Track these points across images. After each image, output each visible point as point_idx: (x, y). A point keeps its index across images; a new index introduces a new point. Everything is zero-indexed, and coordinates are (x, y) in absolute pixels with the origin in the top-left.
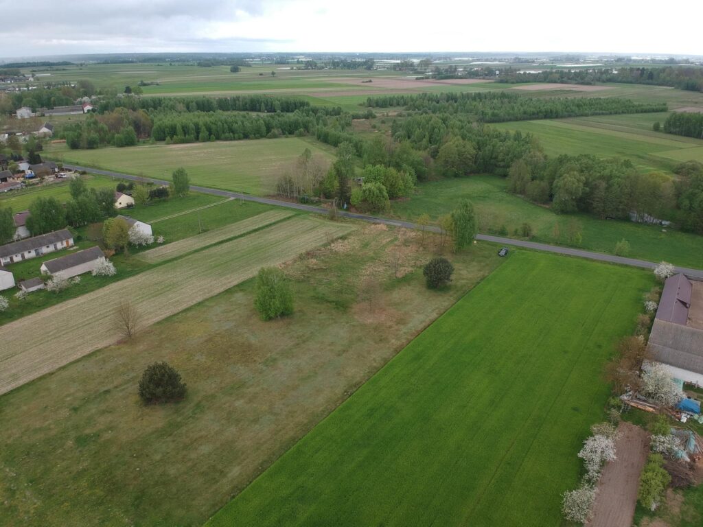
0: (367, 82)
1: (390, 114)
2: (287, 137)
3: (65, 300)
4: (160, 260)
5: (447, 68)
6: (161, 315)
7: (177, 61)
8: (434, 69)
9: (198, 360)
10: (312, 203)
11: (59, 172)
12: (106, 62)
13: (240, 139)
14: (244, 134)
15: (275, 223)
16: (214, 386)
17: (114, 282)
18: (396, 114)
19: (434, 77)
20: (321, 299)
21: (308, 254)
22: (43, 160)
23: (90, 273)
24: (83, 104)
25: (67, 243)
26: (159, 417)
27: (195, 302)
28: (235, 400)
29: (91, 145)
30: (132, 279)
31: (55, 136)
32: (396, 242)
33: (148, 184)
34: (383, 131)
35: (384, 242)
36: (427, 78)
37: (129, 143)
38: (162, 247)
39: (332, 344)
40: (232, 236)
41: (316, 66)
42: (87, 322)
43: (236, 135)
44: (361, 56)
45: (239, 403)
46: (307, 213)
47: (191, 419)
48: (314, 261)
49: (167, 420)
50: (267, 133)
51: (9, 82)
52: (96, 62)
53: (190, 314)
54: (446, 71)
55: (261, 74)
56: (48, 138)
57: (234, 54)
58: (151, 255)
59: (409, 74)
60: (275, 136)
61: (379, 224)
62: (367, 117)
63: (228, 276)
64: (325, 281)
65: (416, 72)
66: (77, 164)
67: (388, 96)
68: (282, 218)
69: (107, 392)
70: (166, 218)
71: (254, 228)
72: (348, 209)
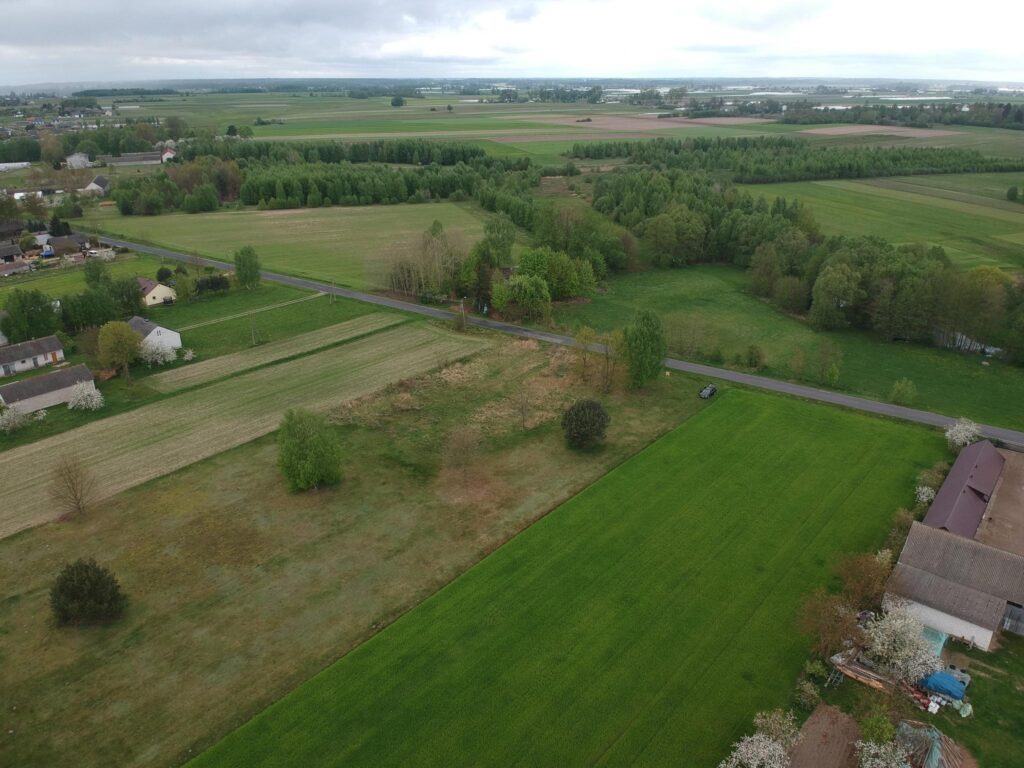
0: (583, 121)
1: (603, 169)
2: (437, 202)
3: (15, 446)
4: (177, 387)
5: (708, 101)
6: (142, 476)
7: (323, 90)
8: (689, 102)
9: (166, 555)
10: (437, 303)
11: (90, 249)
12: (223, 91)
13: (367, 203)
14: (373, 197)
15: (370, 334)
16: (173, 600)
17: (97, 419)
18: (611, 168)
19: (686, 114)
20: (393, 461)
21: (401, 384)
22: (72, 231)
23: (65, 404)
24: (163, 150)
25: (54, 356)
26: (71, 648)
27: (200, 457)
28: (195, 627)
29: (151, 210)
30: (125, 415)
31: (107, 195)
32: (545, 371)
33: (207, 269)
34: (584, 195)
35: (526, 369)
36: (676, 115)
37: (205, 207)
38: (189, 366)
39: (384, 538)
40: (299, 352)
41: (516, 97)
42: (31, 483)
43: (362, 198)
44: (588, 82)
45: (200, 634)
46: (425, 318)
47: (117, 655)
48: (407, 396)
49: (83, 653)
50: (409, 195)
51: (77, 116)
52: (210, 90)
53: (185, 477)
54: (707, 105)
55: (433, 110)
56: (96, 198)
57: (407, 80)
58: (167, 380)
59: (648, 110)
60: (420, 201)
61: (527, 339)
62: (564, 173)
63: (266, 417)
64: (411, 429)
65: (663, 107)
66: (122, 237)
67: (604, 142)
68: (384, 326)
69: (15, 599)
70: (213, 322)
71: (336, 341)
72: (488, 315)
